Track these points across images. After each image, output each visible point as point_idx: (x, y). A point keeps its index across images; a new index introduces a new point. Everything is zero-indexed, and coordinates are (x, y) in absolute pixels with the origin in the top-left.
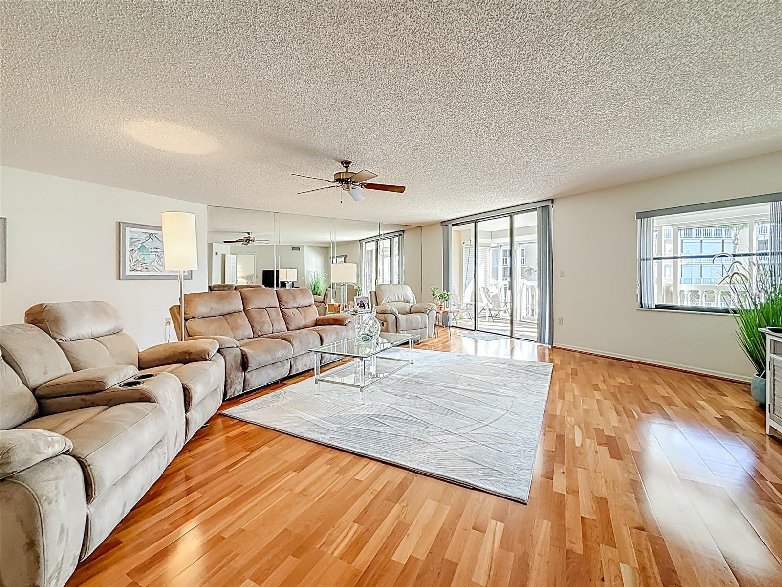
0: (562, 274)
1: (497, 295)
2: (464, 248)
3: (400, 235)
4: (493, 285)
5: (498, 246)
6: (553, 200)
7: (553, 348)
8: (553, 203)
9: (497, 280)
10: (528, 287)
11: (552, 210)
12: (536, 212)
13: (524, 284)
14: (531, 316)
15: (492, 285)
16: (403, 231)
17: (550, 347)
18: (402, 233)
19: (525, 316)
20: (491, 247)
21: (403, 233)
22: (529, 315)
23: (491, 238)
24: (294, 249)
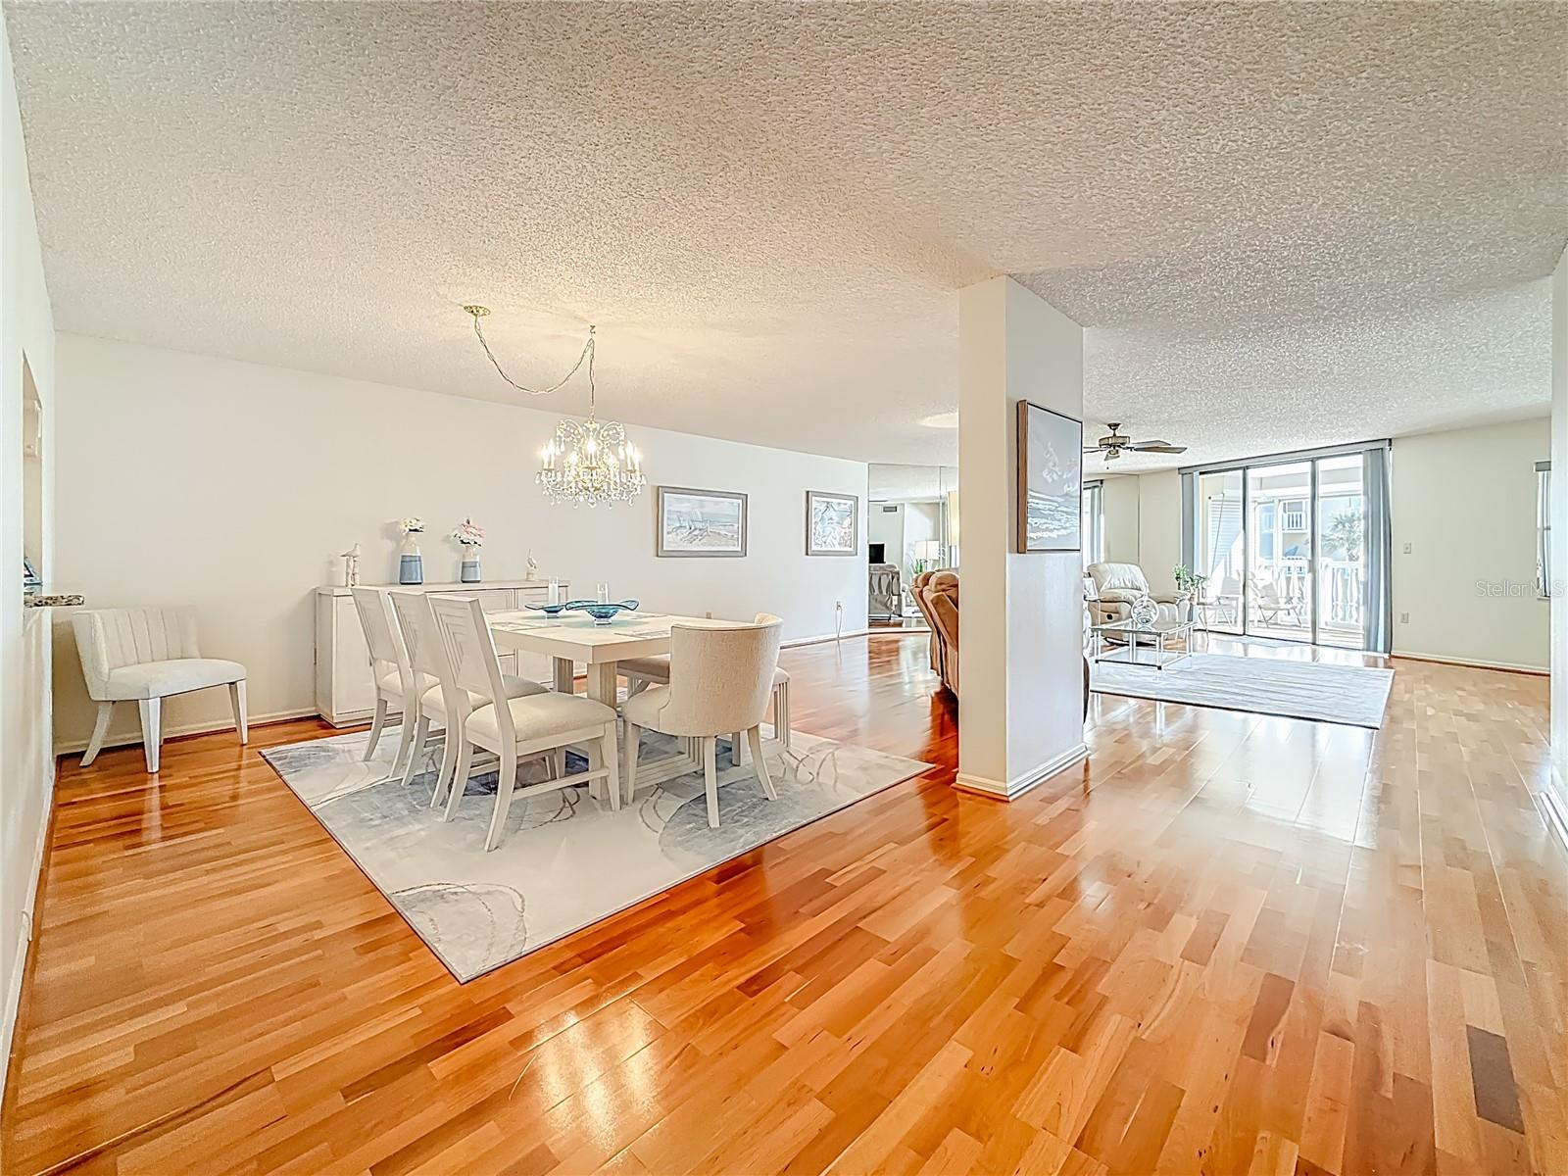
0: (1408, 550)
1: (1271, 584)
2: (1210, 506)
3: (1095, 487)
4: (1263, 567)
5: (1273, 502)
6: (1390, 440)
7: (1391, 657)
8: (1390, 445)
9: (1272, 559)
10: (1335, 571)
11: (1390, 455)
12: (1361, 456)
13: (1327, 566)
14: (1341, 619)
15: (1260, 567)
16: (1102, 481)
17: (1386, 656)
18: (1099, 484)
19: (1329, 620)
20: (1259, 503)
21: (1102, 483)
22: (1339, 620)
23: (1261, 488)
24: (887, 509)
